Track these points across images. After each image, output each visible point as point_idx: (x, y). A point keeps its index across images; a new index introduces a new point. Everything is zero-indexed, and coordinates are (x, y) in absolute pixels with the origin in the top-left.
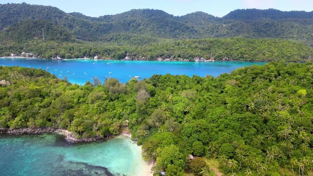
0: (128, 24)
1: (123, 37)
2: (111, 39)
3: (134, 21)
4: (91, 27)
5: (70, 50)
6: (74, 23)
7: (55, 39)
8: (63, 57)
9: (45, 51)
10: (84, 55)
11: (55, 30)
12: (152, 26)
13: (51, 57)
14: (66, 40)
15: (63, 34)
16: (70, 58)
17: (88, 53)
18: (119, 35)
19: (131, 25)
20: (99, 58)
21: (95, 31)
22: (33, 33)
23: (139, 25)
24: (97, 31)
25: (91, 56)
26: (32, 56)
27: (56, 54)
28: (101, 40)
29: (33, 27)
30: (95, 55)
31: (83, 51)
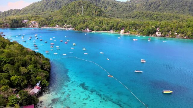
0: (149, 5)
1: (146, 15)
2: (135, 16)
3: (155, 3)
4: (120, 8)
5: (100, 23)
6: (108, 5)
7: (91, 14)
8: (92, 29)
9: (79, 24)
10: (111, 29)
11: (92, 8)
12: (171, 7)
13: (82, 29)
14: (99, 16)
15: (97, 11)
16: (98, 30)
17: (114, 27)
18: (142, 13)
19: (152, 6)
20: (125, 33)
21: (122, 10)
22: (77, 10)
23: (159, 6)
24: (124, 10)
25: (117, 29)
26: (69, 27)
27: (87, 27)
28: (126, 17)
29: (77, 5)
30: (121, 29)
31: (110, 25)
